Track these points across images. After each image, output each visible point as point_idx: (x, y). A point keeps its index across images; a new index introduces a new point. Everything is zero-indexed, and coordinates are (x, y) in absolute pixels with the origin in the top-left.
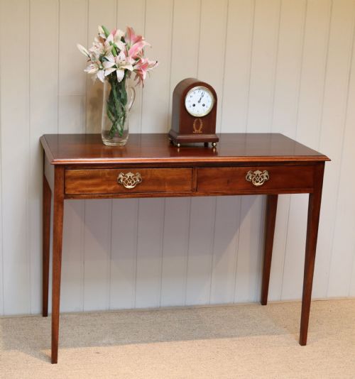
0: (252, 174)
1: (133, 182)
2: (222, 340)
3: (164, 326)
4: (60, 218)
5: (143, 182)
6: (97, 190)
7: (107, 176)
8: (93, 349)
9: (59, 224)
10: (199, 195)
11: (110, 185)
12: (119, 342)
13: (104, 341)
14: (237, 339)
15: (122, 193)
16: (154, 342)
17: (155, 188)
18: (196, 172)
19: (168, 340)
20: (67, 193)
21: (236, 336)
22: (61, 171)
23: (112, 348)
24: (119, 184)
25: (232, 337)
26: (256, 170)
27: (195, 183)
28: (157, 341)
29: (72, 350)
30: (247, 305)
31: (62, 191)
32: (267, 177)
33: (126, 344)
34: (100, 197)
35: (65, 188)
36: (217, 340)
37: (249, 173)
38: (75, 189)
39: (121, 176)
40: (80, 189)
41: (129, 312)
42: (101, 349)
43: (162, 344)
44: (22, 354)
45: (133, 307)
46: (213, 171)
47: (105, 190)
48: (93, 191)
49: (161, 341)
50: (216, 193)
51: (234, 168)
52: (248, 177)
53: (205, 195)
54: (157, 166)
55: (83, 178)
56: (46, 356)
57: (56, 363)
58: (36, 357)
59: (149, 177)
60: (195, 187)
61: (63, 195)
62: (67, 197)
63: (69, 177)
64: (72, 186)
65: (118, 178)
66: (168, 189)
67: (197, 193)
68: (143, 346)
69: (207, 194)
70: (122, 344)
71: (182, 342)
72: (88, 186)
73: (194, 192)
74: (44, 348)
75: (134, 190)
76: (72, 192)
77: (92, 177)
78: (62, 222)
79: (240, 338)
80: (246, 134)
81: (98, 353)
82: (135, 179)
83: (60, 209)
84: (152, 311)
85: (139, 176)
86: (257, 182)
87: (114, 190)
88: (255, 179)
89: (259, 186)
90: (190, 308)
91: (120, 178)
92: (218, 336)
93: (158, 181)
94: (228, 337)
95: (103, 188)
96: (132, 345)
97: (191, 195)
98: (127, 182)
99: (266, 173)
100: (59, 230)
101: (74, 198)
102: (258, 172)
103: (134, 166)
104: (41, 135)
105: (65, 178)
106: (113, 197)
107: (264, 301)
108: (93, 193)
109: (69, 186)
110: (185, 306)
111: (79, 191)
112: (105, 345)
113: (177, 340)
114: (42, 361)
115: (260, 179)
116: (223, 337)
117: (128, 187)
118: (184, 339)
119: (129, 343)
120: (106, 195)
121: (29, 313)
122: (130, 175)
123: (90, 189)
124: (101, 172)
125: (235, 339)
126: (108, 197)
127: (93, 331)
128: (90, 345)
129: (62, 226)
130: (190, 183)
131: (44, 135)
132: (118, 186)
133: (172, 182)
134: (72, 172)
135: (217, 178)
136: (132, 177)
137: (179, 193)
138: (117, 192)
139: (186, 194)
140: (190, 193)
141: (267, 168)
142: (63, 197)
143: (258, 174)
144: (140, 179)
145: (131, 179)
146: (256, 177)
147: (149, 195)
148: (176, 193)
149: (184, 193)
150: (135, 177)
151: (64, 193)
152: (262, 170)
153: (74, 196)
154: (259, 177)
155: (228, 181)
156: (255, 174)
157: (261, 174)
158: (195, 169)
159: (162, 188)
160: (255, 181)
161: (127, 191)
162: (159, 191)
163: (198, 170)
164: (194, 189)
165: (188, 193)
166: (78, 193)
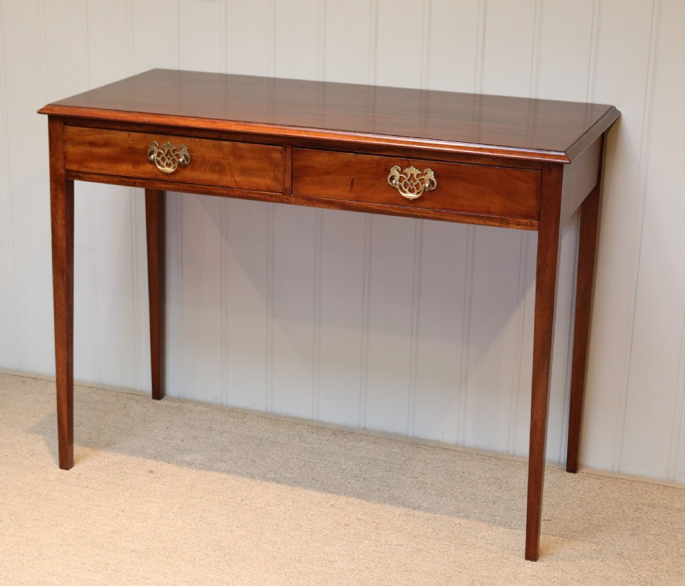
0: (400, 173)
1: (174, 161)
5: (191, 163)
10: (296, 203)
11: (136, 163)
13: (188, 458)
17: (214, 178)
18: (288, 155)
20: (69, 167)
22: (59, 127)
23: (184, 471)
24: (150, 162)
26: (408, 166)
27: (288, 177)
29: (119, 457)
32: (432, 182)
33: (217, 470)
34: (122, 182)
37: (395, 172)
38: (81, 162)
39: (153, 147)
40: (87, 164)
42: (166, 468)
46: (322, 159)
47: (128, 170)
48: (107, 169)
50: (328, 204)
52: (392, 178)
53: (306, 204)
54: (216, 135)
55: (93, 144)
57: (67, 469)
59: (200, 155)
60: (288, 185)
61: (63, 171)
62: (70, 174)
63: (70, 138)
64: (75, 157)
65: (149, 151)
67: (293, 199)
69: (310, 201)
72: (100, 159)
76: (76, 168)
77: (106, 144)
81: (151, 472)
83: (60, 196)
84: (342, 432)
85: (184, 150)
86: (411, 191)
87: (142, 173)
88: (406, 185)
89: (415, 200)
91: (152, 153)
93: (219, 166)
95: (124, 165)
97: (280, 200)
98: (163, 159)
99: (431, 175)
100: (60, 233)
101: (80, 178)
102: (413, 171)
103: (175, 132)
105: (65, 142)
106: (142, 185)
108: (108, 172)
109: (70, 156)
110: (414, 438)
111: (86, 167)
112: (180, 463)
115: (417, 186)
117: (166, 170)
120: (131, 180)
122: (168, 146)
124: (121, 136)
125: (418, 513)
126: (134, 184)
127: (195, 438)
128: (157, 457)
132: (149, 167)
133: (245, 171)
135: (329, 173)
136: (173, 151)
137: (258, 194)
138: (149, 176)
139: (271, 196)
140: (279, 197)
141: (433, 164)
142: (63, 174)
143: (412, 175)
144: (186, 158)
145: (171, 156)
146: (409, 180)
147: (204, 190)
148: (254, 193)
149: (267, 194)
150: (176, 153)
151: (64, 168)
152: (420, 168)
153: (80, 175)
154: (415, 181)
155: (352, 182)
156: (406, 174)
157: (418, 175)
158: (285, 150)
159: (227, 180)
160: (406, 188)
161: (166, 178)
162: (222, 184)
163: (292, 152)
164: (286, 189)
165: (275, 196)
166: (86, 170)
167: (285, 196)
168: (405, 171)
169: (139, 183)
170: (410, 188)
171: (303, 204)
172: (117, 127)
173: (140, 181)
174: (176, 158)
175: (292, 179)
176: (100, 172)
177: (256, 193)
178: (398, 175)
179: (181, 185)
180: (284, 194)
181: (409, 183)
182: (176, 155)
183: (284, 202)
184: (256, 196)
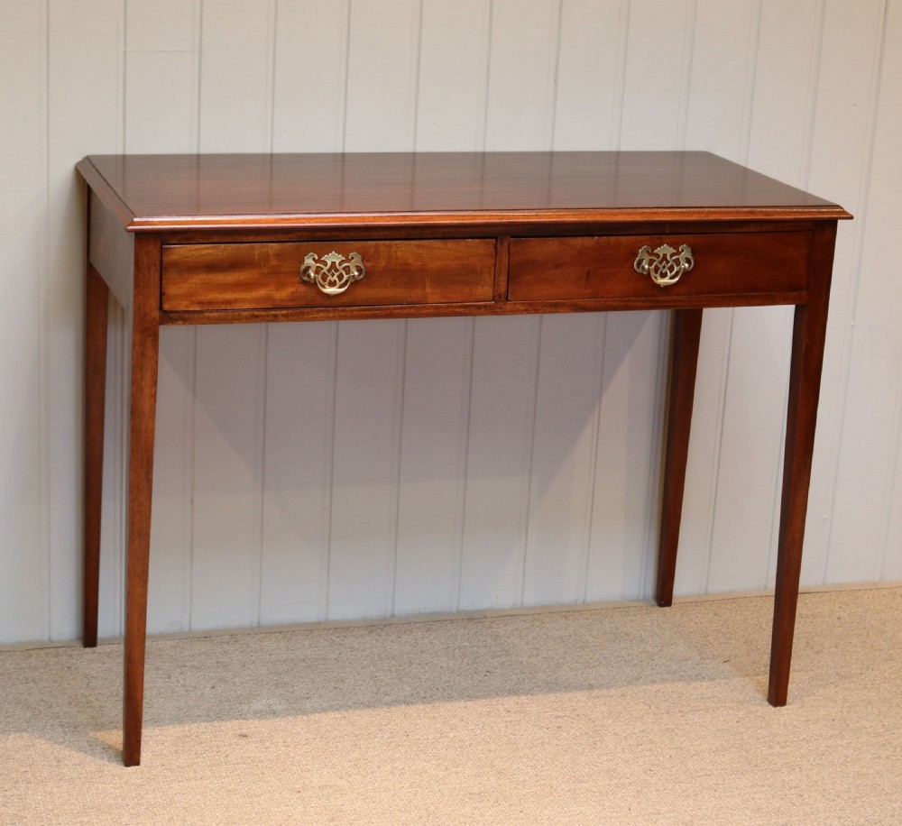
0: (651, 254)
1: (340, 277)
2: (567, 696)
3: (411, 664)
4: (148, 376)
5: (368, 276)
6: (247, 299)
7: (274, 262)
8: (230, 726)
9: (146, 391)
10: (513, 312)
11: (280, 286)
12: (296, 706)
13: (257, 706)
14: (605, 692)
15: (312, 305)
16: (389, 704)
17: (399, 292)
18: (504, 250)
19: (424, 700)
20: (166, 307)
21: (601, 686)
22: (152, 249)
23: (280, 723)
24: (305, 283)
25: (591, 687)
26: (660, 245)
27: (503, 278)
28: (396, 702)
29: (175, 731)
30: (620, 608)
31: (154, 303)
32: (688, 261)
33: (314, 711)
34: (254, 318)
35: (162, 294)
36: (552, 697)
37: (642, 252)
38: (188, 296)
39: (309, 261)
40: (202, 298)
41: (312, 631)
42: (251, 725)
43: (412, 710)
44: (43, 744)
45: (322, 618)
46: (550, 247)
47: (268, 299)
48: (236, 301)
49: (407, 703)
50: (556, 307)
51: (604, 239)
52: (640, 263)
53: (527, 311)
54: (403, 233)
55: (212, 267)
56: (107, 748)
57: (137, 763)
58: (80, 750)
59: (382, 263)
60: (502, 289)
61: (156, 314)
62: (169, 317)
63: (175, 265)
64: (180, 290)
65: (303, 267)
66: (432, 294)
67: (508, 307)
68: (363, 717)
69: (533, 307)
70: (305, 712)
71: (462, 704)
72: (223, 287)
73: (498, 304)
74: (99, 727)
75: (344, 300)
76: (182, 305)
77: (233, 265)
78: (155, 384)
79: (612, 692)
80: (618, 154)
81: (245, 736)
82: (347, 270)
83: (150, 353)
84: (375, 626)
85: (356, 260)
86: (663, 275)
87: (290, 300)
88: (656, 269)
89: (668, 287)
90: (472, 618)
91: (308, 268)
92: (554, 686)
93: (408, 275)
94: (579, 688)
95: (262, 293)
96: (332, 715)
97: (491, 311)
98: (324, 277)
99: (686, 253)
100: (146, 407)
101: (185, 321)
102: (665, 250)
103: (343, 235)
104: (79, 159)
105: (162, 268)
106: (287, 318)
107: (664, 595)
108: (237, 306)
109: (172, 290)
110: (459, 612)
111: (200, 303)
112: (259, 715)
113: (450, 698)
114: (99, 761)
115: (671, 269)
116: (568, 688)
117: (329, 290)
118: (468, 695)
119: (325, 710)
120: (271, 312)
121: (46, 638)
122: (333, 258)
123: (229, 296)
124: (258, 250)
125: (601, 692)
126: (275, 318)
127: (222, 680)
128: (220, 716)
129: (154, 396)
130: (488, 279)
131: (88, 159)
132: (302, 289)
133: (443, 278)
134: (181, 251)
135: (557, 267)
136: (340, 264)
137: (462, 307)
138: (301, 304)
139: (479, 307)
140: (490, 306)
141: (690, 238)
142: (157, 318)
143: (665, 255)
144: (359, 270)
145: (337, 270)
146: (661, 262)
147: (383, 312)
148: (455, 307)
149: (473, 306)
150: (346, 264)
151: (161, 308)
152: (675, 245)
153: (186, 316)
154: (668, 262)
155: (588, 274)
156: (658, 256)
157: (672, 255)
158: (502, 243)
159: (416, 294)
160: (656, 272)
161: (327, 302)
162: (409, 300)
163: (509, 244)
164: (500, 296)
165: (485, 306)
166: (197, 308)
167: (499, 305)
168: (655, 251)
169: (283, 315)
170: (661, 272)
171: (521, 312)
172: (251, 238)
173: (284, 312)
174: (344, 273)
175: (508, 281)
176: (223, 307)
177: (458, 306)
178: (647, 258)
179: (348, 309)
180: (497, 302)
181: (661, 266)
182: (343, 269)
183: (496, 314)
184: (457, 310)
